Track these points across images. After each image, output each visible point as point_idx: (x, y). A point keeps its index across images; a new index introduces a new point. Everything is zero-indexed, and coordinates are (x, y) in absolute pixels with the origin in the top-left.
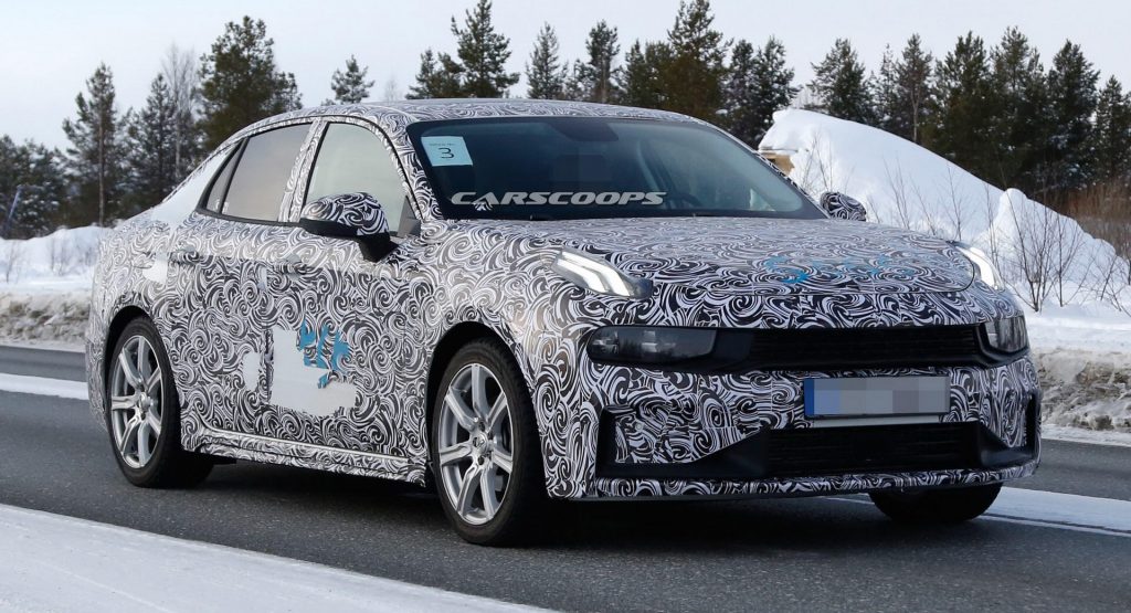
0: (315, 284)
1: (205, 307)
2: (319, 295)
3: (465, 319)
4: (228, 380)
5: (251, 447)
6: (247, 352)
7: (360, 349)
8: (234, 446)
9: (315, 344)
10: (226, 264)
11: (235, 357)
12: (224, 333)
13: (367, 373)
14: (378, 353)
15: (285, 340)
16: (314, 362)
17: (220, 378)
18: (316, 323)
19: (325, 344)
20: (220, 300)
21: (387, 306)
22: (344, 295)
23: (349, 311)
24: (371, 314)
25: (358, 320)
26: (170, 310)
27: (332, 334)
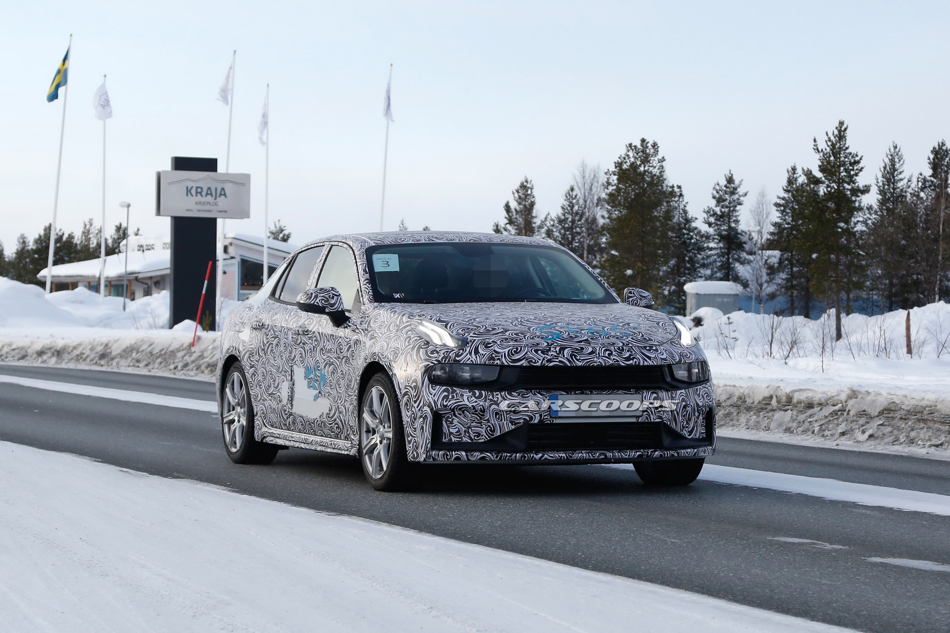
0: (312, 340)
1: (265, 355)
2: (314, 347)
3: (372, 360)
4: (275, 398)
5: (285, 438)
6: (283, 381)
7: (331, 378)
8: (278, 438)
9: (312, 376)
10: (275, 329)
11: (278, 384)
12: (274, 370)
13: (334, 392)
14: (338, 380)
15: (299, 373)
16: (311, 387)
17: (272, 397)
18: (312, 363)
19: (316, 376)
20: (272, 350)
21: (342, 353)
22: (324, 346)
23: (326, 357)
24: (335, 358)
25: (330, 361)
26: (249, 357)
27: (319, 370)
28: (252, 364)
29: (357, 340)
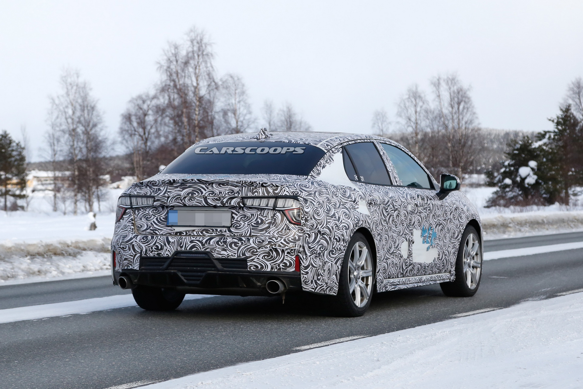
0: (426, 210)
1: (387, 224)
2: (428, 215)
3: (472, 218)
4: (396, 256)
5: (404, 283)
6: (403, 242)
7: (440, 234)
8: (398, 284)
9: (427, 234)
10: (395, 204)
11: (398, 245)
12: (395, 235)
13: (441, 243)
14: (445, 235)
15: (417, 234)
16: (425, 242)
17: (393, 255)
18: (427, 225)
19: (429, 234)
20: (393, 220)
21: (447, 216)
22: (435, 213)
23: (437, 220)
24: (443, 220)
25: (439, 223)
26: (376, 227)
27: (432, 230)
28: (379, 232)
29: (457, 207)
